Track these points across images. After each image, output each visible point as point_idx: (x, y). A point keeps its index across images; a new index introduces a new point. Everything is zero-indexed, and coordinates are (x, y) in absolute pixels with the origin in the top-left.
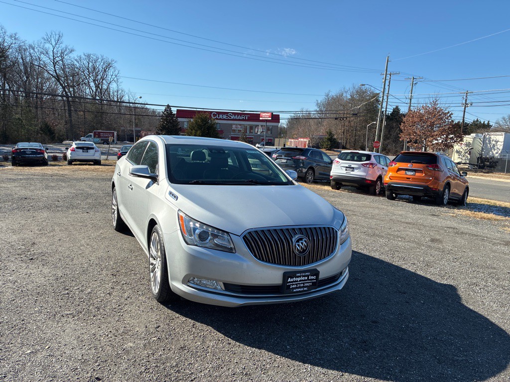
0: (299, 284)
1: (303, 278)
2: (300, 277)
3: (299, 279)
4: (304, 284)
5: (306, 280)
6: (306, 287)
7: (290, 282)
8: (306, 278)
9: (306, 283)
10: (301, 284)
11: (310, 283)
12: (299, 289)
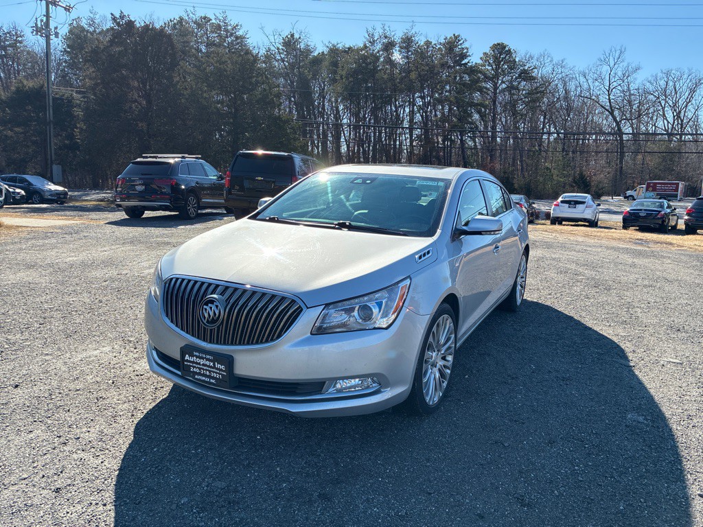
0: (204, 370)
1: (208, 363)
2: (203, 358)
3: (202, 362)
4: (210, 371)
5: (210, 367)
6: (213, 378)
7: (187, 361)
8: (212, 364)
9: (214, 372)
10: (206, 370)
11: (219, 374)
12: (204, 378)
